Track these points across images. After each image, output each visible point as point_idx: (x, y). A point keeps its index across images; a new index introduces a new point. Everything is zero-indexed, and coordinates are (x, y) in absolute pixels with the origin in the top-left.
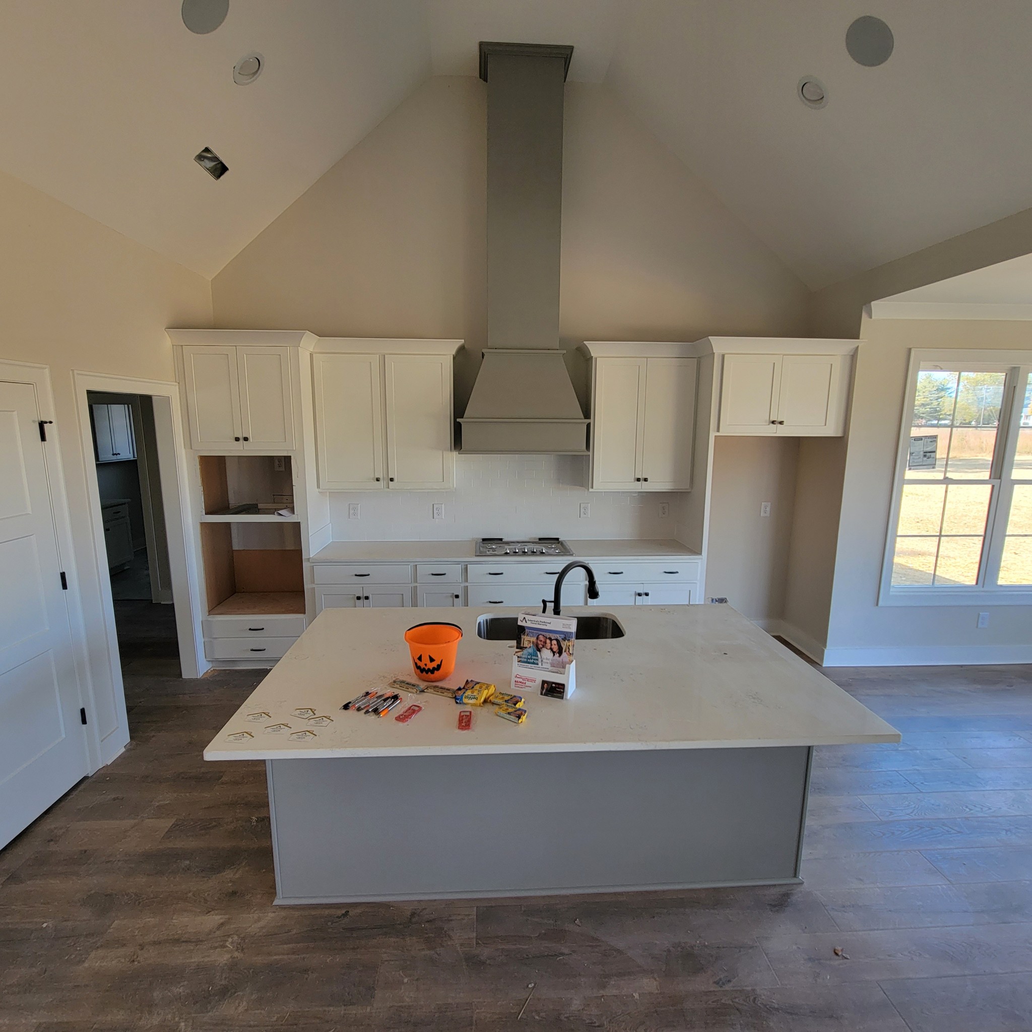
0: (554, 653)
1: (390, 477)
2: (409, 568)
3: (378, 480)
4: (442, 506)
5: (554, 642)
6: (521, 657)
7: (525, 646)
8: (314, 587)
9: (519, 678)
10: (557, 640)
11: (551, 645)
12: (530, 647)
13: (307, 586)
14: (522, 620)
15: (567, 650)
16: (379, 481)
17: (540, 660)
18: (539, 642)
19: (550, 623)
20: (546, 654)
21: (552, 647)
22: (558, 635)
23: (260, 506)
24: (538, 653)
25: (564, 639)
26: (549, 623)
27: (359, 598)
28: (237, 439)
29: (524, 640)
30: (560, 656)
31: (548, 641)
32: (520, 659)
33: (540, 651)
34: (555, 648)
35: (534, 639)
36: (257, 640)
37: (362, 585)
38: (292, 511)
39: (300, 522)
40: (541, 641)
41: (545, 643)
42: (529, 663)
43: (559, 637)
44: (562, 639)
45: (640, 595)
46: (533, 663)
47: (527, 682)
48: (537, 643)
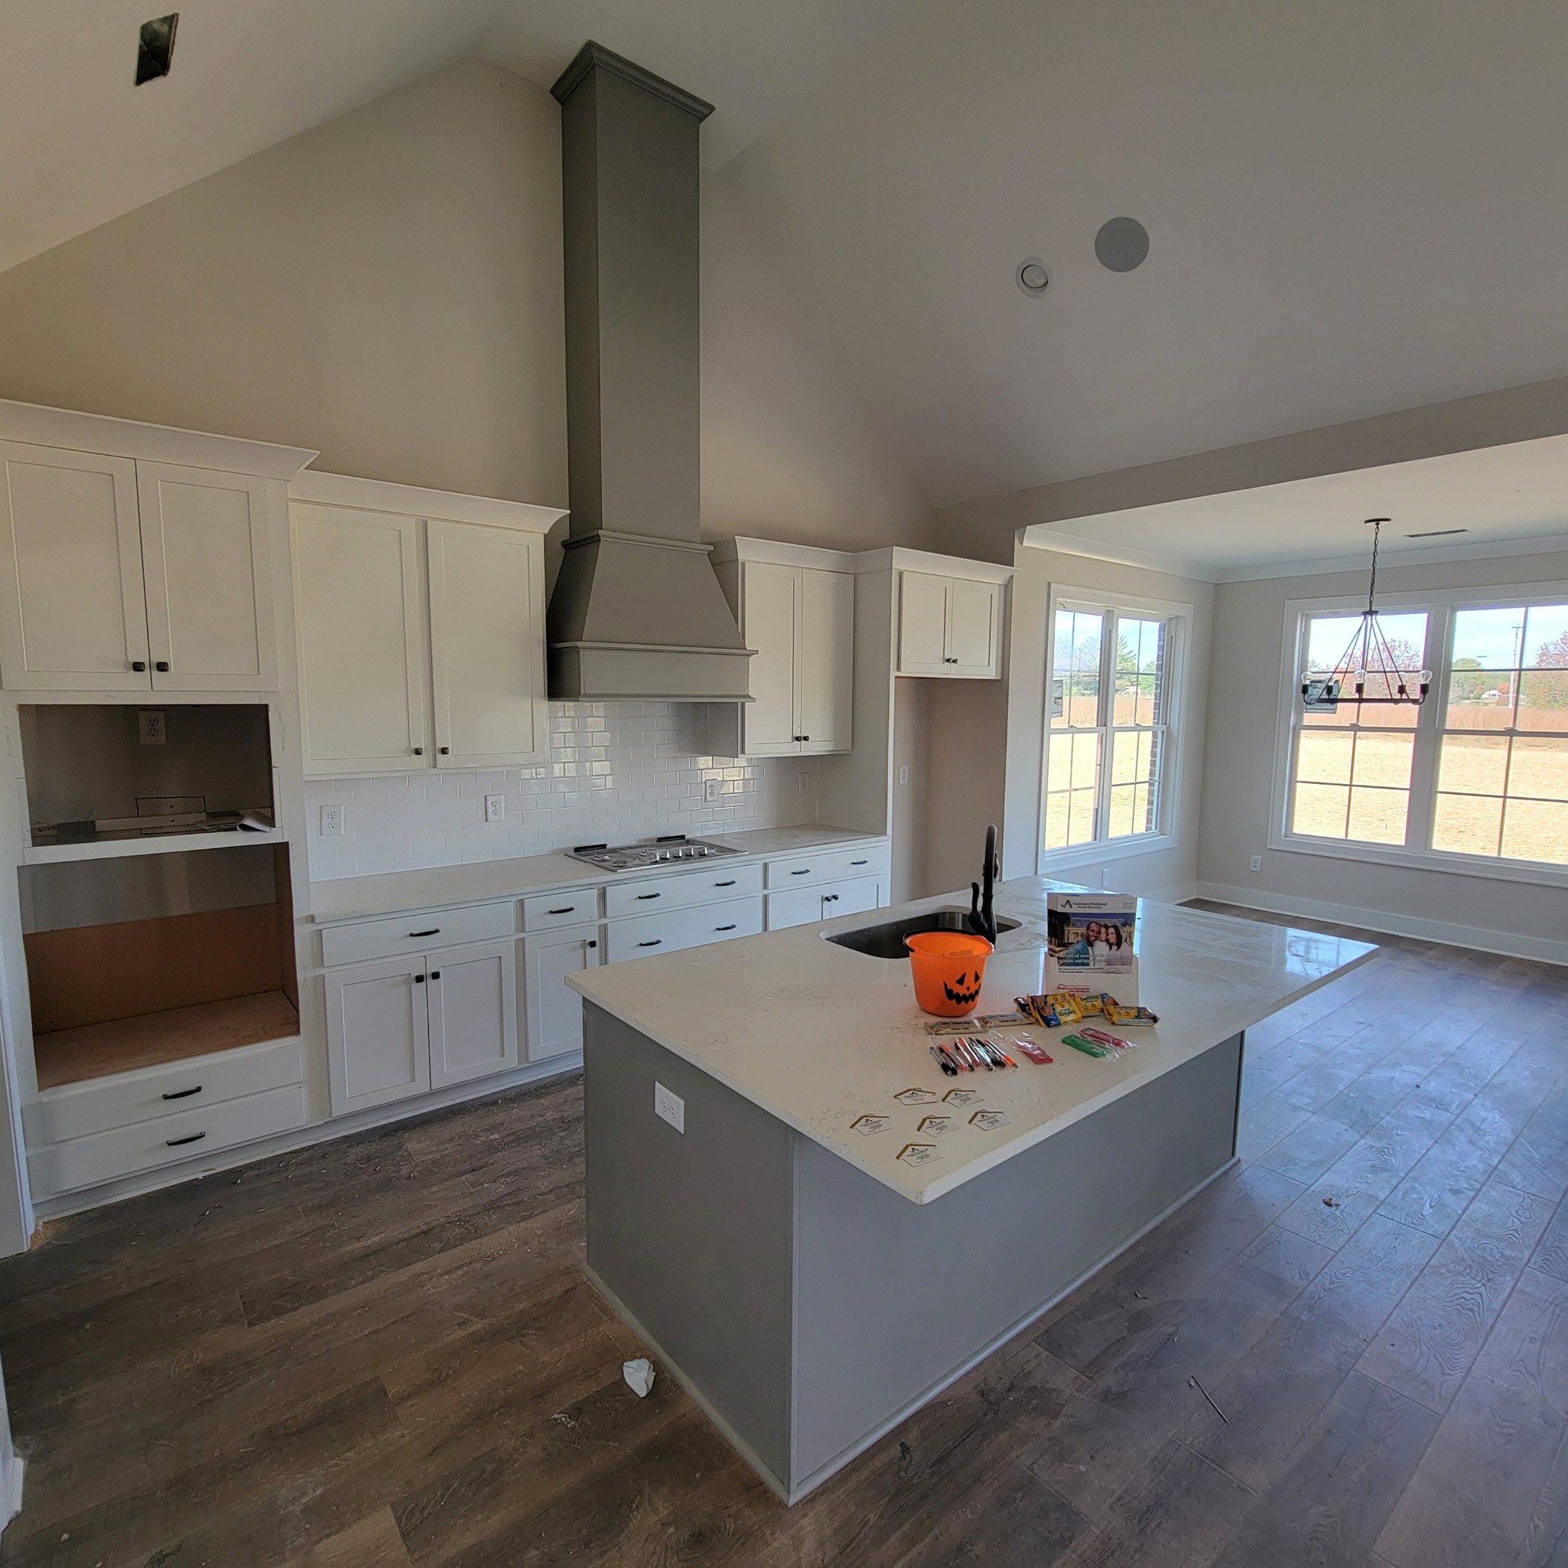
0: (1111, 945)
1: (439, 746)
2: (511, 908)
3: (418, 752)
4: (501, 799)
5: (1112, 930)
6: (1065, 958)
7: (1070, 942)
8: (322, 973)
9: (1063, 988)
10: (1115, 927)
11: (1107, 935)
12: (1078, 942)
13: (304, 973)
14: (1064, 904)
15: (1128, 939)
16: (420, 754)
17: (1091, 958)
18: (1090, 933)
19: (1105, 905)
20: (1101, 948)
21: (1108, 937)
22: (1116, 920)
23: (101, 825)
24: (1090, 948)
25: (1124, 925)
26: (1103, 904)
27: (420, 979)
28: (138, 667)
29: (1069, 933)
30: (1118, 949)
31: (1103, 930)
32: (1062, 962)
33: (1091, 946)
34: (1113, 938)
35: (1083, 930)
36: (183, 1118)
37: (424, 954)
38: (270, 821)
39: (287, 843)
40: (1093, 931)
41: (1099, 933)
42: (1077, 964)
43: (1118, 922)
44: (1122, 924)
45: (827, 899)
46: (1083, 964)
47: (1075, 993)
48: (1088, 934)
